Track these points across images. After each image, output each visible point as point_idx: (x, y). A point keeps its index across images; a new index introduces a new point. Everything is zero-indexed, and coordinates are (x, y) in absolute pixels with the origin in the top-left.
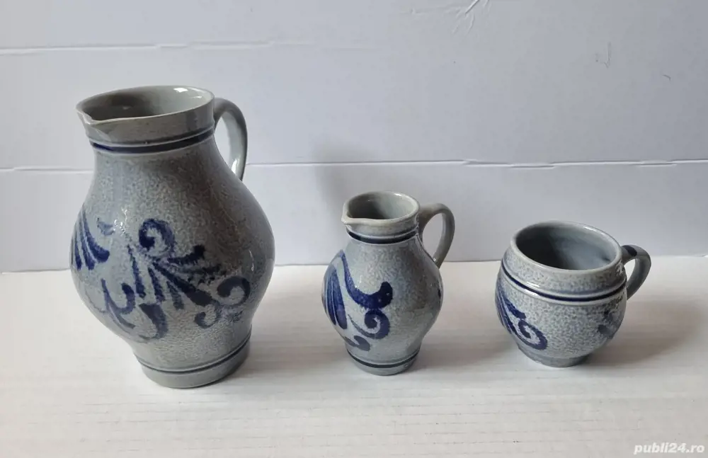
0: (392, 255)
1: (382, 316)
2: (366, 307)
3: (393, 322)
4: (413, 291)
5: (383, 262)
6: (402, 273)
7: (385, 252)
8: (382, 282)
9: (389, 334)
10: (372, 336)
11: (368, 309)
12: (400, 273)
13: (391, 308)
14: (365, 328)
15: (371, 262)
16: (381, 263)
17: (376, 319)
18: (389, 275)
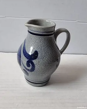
0: (41, 41)
1: (33, 63)
2: (27, 59)
3: (36, 67)
4: (46, 56)
5: (37, 43)
6: (43, 48)
7: (38, 39)
8: (35, 50)
9: (35, 70)
10: (28, 70)
11: (28, 60)
12: (42, 48)
13: (36, 61)
14: (26, 67)
15: (33, 42)
16: (36, 43)
17: (30, 64)
18: (38, 49)
